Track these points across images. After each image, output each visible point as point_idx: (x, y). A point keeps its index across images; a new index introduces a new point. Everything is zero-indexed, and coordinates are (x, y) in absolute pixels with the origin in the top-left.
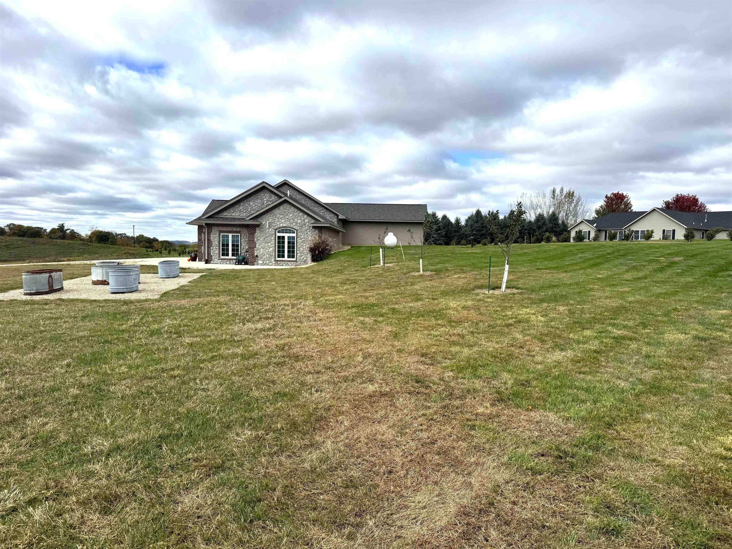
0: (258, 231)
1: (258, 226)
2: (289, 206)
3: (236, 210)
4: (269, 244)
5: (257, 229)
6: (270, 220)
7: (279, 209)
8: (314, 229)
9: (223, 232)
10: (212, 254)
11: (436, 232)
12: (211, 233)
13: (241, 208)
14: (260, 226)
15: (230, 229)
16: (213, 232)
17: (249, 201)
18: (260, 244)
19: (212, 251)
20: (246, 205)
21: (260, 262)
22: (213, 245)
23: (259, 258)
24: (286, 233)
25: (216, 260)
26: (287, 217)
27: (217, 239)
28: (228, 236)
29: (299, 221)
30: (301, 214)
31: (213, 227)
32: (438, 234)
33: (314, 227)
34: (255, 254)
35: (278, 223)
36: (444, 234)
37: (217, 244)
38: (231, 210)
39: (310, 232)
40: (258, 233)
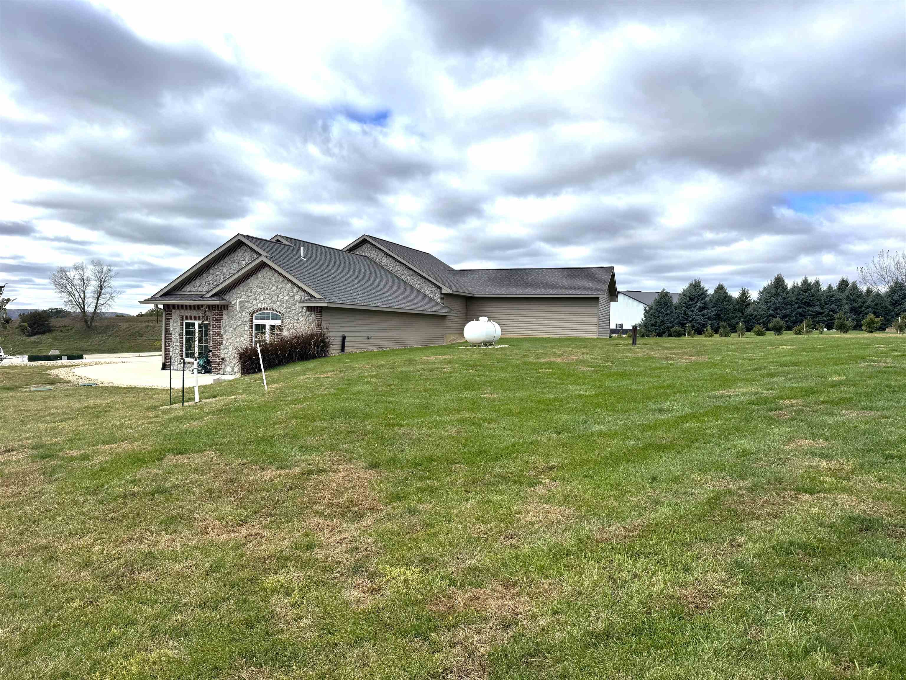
0: (225, 317)
1: (226, 307)
2: (271, 272)
3: (204, 282)
4: (242, 339)
5: (225, 312)
6: (243, 297)
7: (257, 278)
8: (308, 313)
9: (187, 318)
10: (171, 355)
11: (700, 311)
12: (171, 321)
13: (211, 277)
14: (229, 309)
15: (194, 313)
16: (173, 318)
17: (222, 267)
18: (228, 339)
19: (171, 350)
20: (218, 273)
21: (229, 369)
22: (173, 339)
23: (226, 363)
24: (268, 318)
25: (176, 363)
26: (267, 292)
27: (178, 329)
28: (193, 324)
29: (286, 298)
30: (289, 286)
31: (174, 311)
32: (703, 315)
33: (309, 309)
34: (222, 356)
35: (255, 302)
36: (712, 314)
37: (177, 338)
38: (197, 281)
39: (302, 316)
40: (225, 320)
